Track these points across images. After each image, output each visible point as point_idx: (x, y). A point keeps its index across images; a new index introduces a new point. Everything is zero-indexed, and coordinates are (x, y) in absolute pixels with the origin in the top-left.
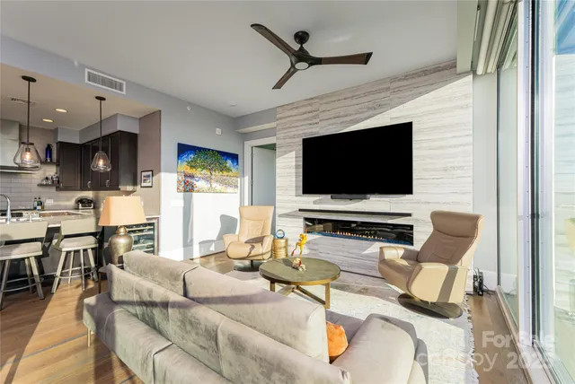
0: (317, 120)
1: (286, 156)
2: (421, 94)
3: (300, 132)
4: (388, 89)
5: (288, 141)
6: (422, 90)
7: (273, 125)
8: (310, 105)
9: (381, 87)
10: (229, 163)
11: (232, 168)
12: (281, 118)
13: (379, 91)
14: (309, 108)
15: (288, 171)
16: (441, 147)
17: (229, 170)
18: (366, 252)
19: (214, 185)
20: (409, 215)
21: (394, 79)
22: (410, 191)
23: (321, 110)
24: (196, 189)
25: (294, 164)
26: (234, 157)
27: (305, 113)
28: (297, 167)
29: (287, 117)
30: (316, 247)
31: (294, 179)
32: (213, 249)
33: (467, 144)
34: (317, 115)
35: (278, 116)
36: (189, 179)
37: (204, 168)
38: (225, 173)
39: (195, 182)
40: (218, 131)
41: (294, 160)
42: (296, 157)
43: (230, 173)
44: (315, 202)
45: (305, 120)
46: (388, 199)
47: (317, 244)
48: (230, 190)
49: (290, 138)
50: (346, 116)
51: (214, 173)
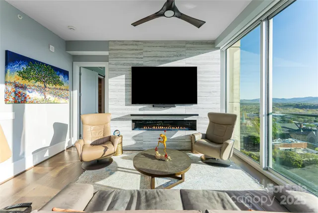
0: (142, 56)
1: (119, 77)
2: (200, 53)
3: (130, 62)
4: (184, 47)
5: (119, 67)
6: (200, 51)
7: (106, 53)
8: (136, 45)
9: (181, 45)
10: (61, 78)
11: (64, 82)
12: (112, 50)
13: (181, 47)
14: (135, 47)
15: (119, 87)
16: (208, 81)
17: (61, 84)
18: (172, 137)
19: (48, 96)
20: (198, 115)
21: (187, 42)
22: (196, 103)
23: (144, 50)
24: (28, 100)
25: (124, 83)
26: (65, 73)
27: (133, 50)
28: (126, 85)
29: (118, 50)
30: (141, 138)
31: (124, 94)
32: (47, 155)
33: (218, 81)
34: (142, 53)
35: (110, 47)
36: (21, 90)
37: (38, 80)
38: (58, 87)
39: (28, 93)
40: (52, 48)
41: (124, 80)
42: (126, 79)
43: (62, 87)
44: (140, 110)
45: (133, 54)
46: (185, 107)
47: (142, 136)
48: (63, 101)
49: (121, 65)
50: (161, 57)
51: (48, 85)
